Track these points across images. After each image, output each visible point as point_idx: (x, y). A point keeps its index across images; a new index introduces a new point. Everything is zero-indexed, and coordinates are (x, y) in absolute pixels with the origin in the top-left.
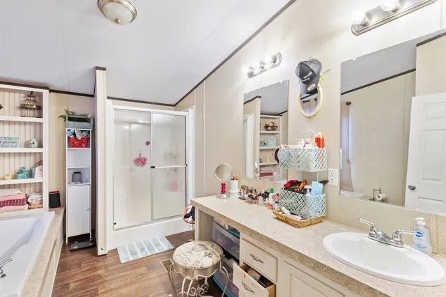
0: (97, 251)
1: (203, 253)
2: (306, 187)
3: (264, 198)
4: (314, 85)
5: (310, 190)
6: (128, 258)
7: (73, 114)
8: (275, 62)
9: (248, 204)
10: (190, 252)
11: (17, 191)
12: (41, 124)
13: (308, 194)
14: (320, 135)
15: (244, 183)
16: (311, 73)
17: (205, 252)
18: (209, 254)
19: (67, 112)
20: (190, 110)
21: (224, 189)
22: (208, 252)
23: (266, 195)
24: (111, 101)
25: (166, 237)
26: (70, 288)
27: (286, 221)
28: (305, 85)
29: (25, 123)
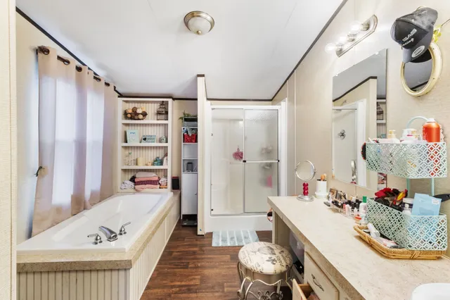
0: (197, 230)
1: (267, 257)
2: (405, 200)
3: (353, 208)
4: (423, 48)
5: (411, 206)
6: (218, 243)
7: (188, 115)
8: (368, 28)
9: (331, 212)
10: (255, 252)
11: (154, 174)
12: (166, 125)
13: (407, 212)
14: (432, 122)
15: (333, 185)
16: (415, 31)
17: (269, 256)
18: (274, 260)
19: (184, 114)
20: (282, 103)
21: (306, 189)
22: (274, 257)
23: (356, 205)
24: (209, 102)
25: (257, 232)
26: (173, 256)
27: (370, 244)
28: (408, 50)
29: (160, 125)
